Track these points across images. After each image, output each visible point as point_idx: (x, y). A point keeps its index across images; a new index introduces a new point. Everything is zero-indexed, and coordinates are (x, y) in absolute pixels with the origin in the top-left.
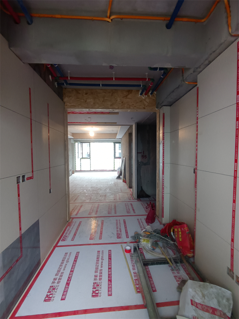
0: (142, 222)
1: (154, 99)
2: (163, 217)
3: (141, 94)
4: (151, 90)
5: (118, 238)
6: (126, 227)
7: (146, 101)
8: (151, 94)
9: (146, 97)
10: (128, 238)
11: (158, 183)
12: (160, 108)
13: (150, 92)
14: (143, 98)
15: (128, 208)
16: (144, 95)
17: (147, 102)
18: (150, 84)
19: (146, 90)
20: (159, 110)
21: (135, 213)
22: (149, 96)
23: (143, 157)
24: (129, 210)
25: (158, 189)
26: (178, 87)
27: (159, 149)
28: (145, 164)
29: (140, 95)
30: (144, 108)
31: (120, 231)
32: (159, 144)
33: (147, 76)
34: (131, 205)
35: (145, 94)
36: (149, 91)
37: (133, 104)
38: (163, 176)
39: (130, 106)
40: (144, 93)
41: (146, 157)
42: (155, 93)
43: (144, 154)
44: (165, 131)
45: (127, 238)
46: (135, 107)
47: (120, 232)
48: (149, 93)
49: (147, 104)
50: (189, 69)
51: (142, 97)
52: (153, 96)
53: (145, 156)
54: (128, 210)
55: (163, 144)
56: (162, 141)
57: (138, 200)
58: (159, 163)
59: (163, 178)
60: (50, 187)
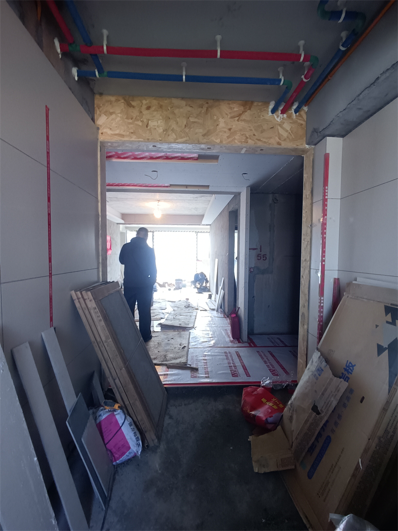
3: (273, 111)
4: (295, 102)
7: (284, 129)
8: (296, 111)
9: (283, 118)
13: (295, 107)
14: (278, 120)
15: (231, 362)
16: (280, 112)
17: (287, 131)
18: (303, 77)
19: (284, 102)
20: (314, 148)
21: (248, 375)
22: (290, 117)
23: (259, 258)
24: (235, 367)
28: (263, 272)
29: (270, 114)
30: (280, 144)
32: (311, 225)
33: (301, 48)
34: (238, 354)
35: (283, 112)
36: (292, 104)
37: (254, 135)
42: (304, 111)
43: (261, 251)
48: (291, 110)
49: (285, 135)
53: (264, 256)
54: (233, 369)
55: (324, 225)
56: (319, 220)
57: (249, 344)
58: (310, 269)
59: (322, 305)
60: (51, 325)
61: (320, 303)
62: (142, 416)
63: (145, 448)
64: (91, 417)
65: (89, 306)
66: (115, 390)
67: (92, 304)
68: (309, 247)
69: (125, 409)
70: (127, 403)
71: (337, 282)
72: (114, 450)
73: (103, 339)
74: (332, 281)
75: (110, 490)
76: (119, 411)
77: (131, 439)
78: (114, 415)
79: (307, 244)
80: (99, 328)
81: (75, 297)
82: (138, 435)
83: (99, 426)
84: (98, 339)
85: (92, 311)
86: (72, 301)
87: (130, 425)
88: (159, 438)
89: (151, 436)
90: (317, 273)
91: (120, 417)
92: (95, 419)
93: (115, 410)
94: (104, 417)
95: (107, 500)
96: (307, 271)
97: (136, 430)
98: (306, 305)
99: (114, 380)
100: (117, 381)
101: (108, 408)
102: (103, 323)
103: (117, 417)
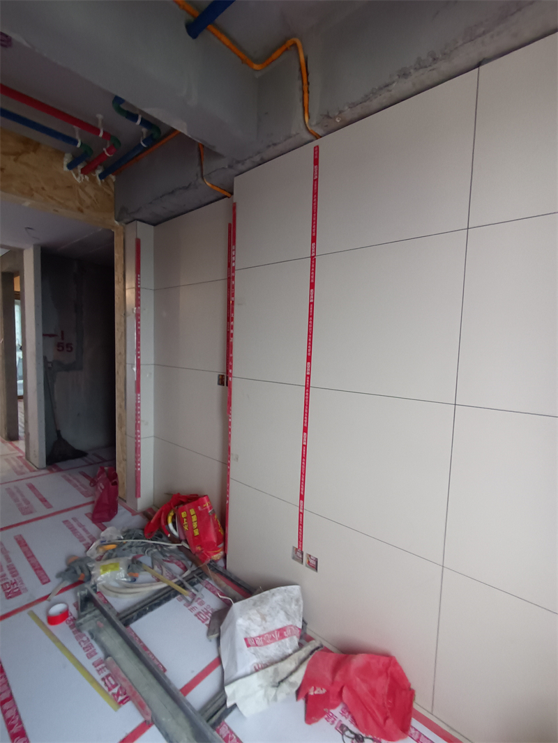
0: (81, 526)
1: (109, 195)
2: (140, 496)
3: (70, 166)
4: (99, 167)
5: (10, 597)
6: (33, 556)
7: (86, 193)
8: (101, 176)
9: (85, 180)
10: (49, 581)
11: (120, 415)
12: (127, 223)
13: (99, 172)
14: (78, 180)
15: (20, 498)
16: (80, 171)
17: (90, 197)
18: (104, 149)
19: (84, 160)
20: (124, 228)
21: (49, 506)
22: (93, 180)
23: (61, 348)
24: (27, 502)
25: (123, 429)
26: (186, 188)
27: (123, 328)
28: (68, 368)
29: (66, 169)
30: (81, 211)
31: (11, 573)
32: (125, 314)
33: (100, 122)
34: (32, 487)
35: (84, 171)
36: (96, 168)
37: (43, 189)
38: (137, 397)
39: (32, 189)
40: (80, 167)
41: (70, 349)
42: (112, 180)
43: (63, 339)
44: (142, 285)
45: (44, 584)
46: (52, 198)
47: (13, 576)
48: (95, 173)
49: (88, 201)
50: (217, 155)
51: (74, 175)
52: (108, 184)
53: (69, 345)
54: (24, 505)
55: (138, 316)
56: (133, 310)
57: (50, 469)
58: (126, 363)
61: (137, 400)
74: (148, 376)
79: (121, 335)
90: (132, 367)
96: (122, 366)
98: (123, 404)
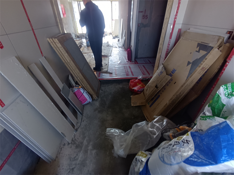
15: (127, 70)
21: (133, 75)
23: (144, 18)
28: (145, 26)
34: (130, 67)
53: (147, 16)
57: (135, 62)
58: (168, 23)
59: (170, 43)
60: (43, 56)
61: (169, 42)
62: (90, 90)
63: (93, 100)
64: (71, 91)
65: (58, 46)
66: (78, 81)
67: (59, 45)
68: (170, 10)
69: (83, 88)
70: (84, 86)
71: (180, 30)
72: (82, 101)
73: (69, 61)
74: (177, 30)
75: (83, 111)
76: (81, 88)
77: (87, 97)
78: (80, 90)
79: (170, 7)
80: (65, 57)
81: (50, 42)
82: (90, 96)
83: (75, 93)
84: (67, 62)
85: (60, 49)
86: (49, 43)
87: (86, 93)
88: (98, 97)
89: (95, 96)
90: (171, 25)
91: (82, 91)
92: (73, 91)
93: (80, 88)
94: (76, 91)
95: (82, 114)
96: (166, 25)
97: (89, 94)
98: (162, 43)
99: (77, 78)
100: (78, 78)
101: (77, 88)
102: (66, 54)
103: (81, 90)
